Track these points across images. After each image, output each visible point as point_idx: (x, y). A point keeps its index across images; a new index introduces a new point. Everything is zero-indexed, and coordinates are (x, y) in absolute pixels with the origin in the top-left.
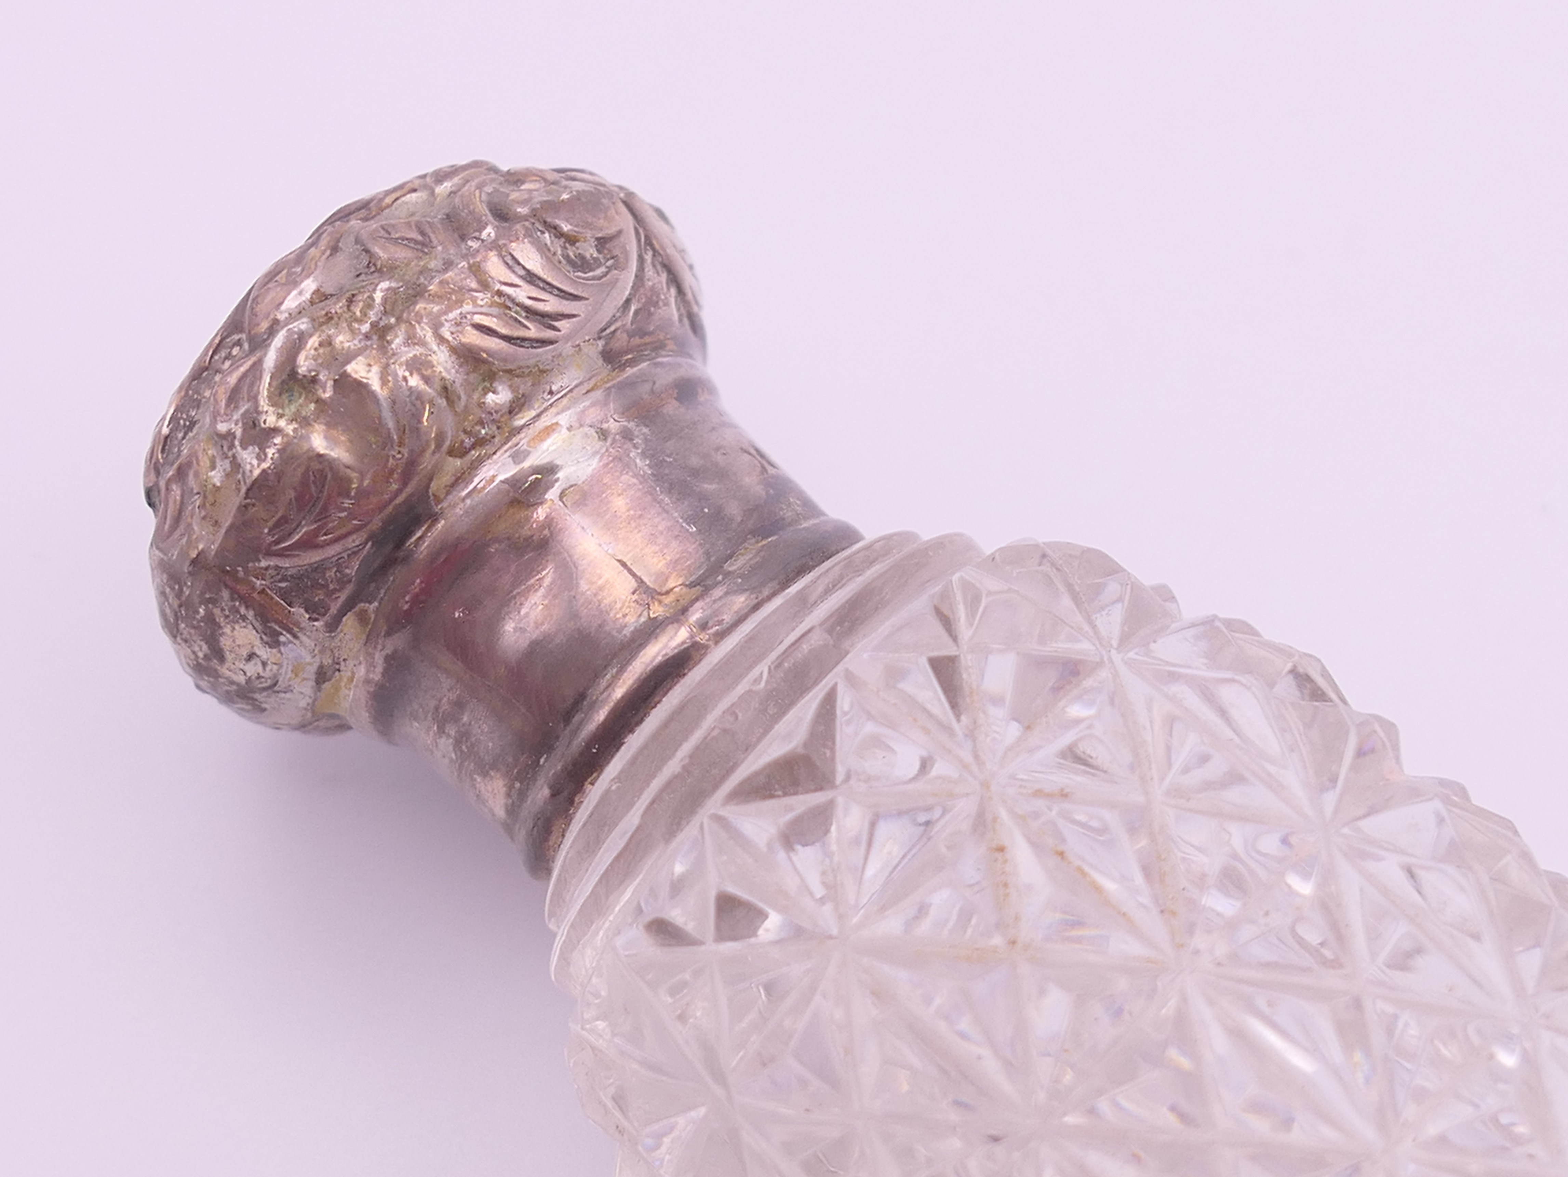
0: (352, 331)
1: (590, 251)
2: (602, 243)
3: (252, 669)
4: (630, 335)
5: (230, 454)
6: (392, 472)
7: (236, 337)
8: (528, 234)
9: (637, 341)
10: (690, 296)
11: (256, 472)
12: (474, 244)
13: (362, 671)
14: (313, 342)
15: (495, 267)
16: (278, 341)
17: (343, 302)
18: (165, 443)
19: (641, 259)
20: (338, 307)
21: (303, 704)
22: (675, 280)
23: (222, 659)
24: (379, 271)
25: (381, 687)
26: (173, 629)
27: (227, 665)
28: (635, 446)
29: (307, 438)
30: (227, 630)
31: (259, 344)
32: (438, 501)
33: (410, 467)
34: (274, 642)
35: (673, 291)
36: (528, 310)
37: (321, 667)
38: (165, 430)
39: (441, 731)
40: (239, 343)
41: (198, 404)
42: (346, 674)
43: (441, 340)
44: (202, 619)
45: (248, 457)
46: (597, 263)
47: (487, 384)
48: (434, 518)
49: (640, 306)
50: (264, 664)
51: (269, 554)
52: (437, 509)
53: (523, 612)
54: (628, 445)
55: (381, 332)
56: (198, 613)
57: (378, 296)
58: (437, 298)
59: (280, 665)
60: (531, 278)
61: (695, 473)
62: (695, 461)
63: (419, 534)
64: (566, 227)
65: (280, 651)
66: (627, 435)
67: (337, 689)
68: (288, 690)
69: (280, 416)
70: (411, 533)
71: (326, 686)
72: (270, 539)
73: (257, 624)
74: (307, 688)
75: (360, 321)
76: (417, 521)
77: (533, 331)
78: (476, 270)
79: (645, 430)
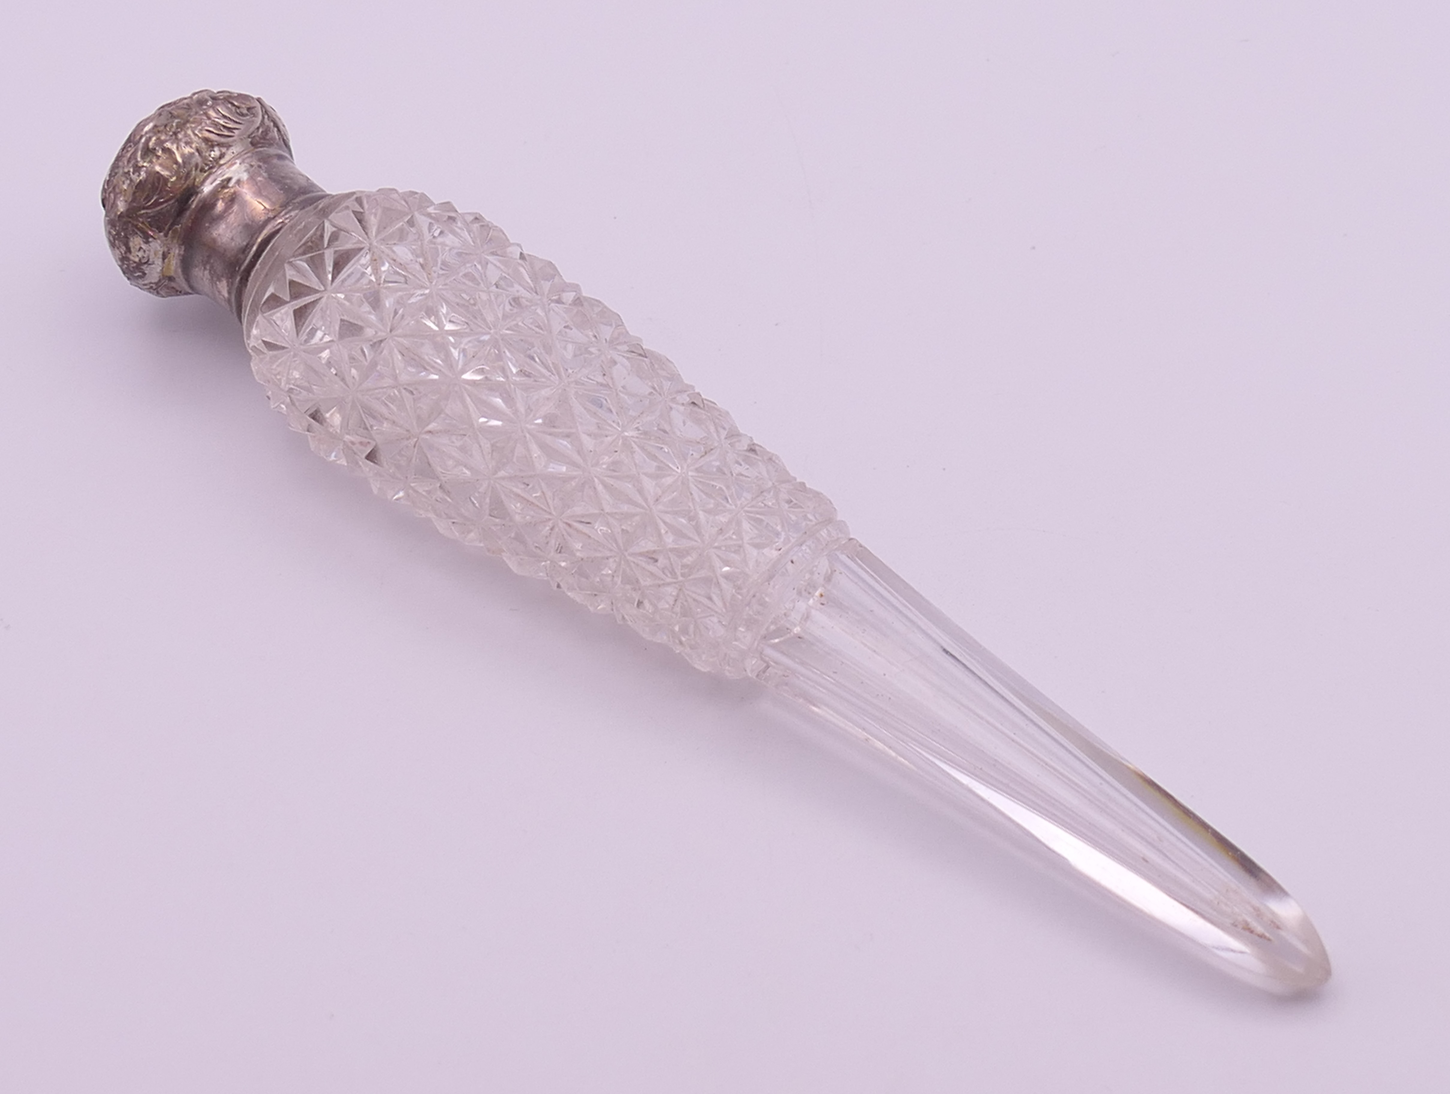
0: (166, 134)
1: (245, 111)
2: (249, 109)
3: (140, 254)
4: (260, 139)
5: (129, 178)
6: (182, 177)
7: (129, 145)
8: (223, 103)
9: (262, 141)
10: (282, 133)
11: (138, 181)
12: (205, 107)
13: (177, 251)
14: (154, 139)
15: (212, 113)
16: (143, 140)
17: (163, 127)
18: (108, 182)
19: (263, 118)
20: (162, 128)
21: (158, 270)
22: (276, 125)
23: (130, 252)
24: (174, 117)
25: (183, 256)
26: (113, 245)
27: (133, 254)
28: (263, 170)
29: (153, 168)
30: (132, 239)
31: (136, 143)
32: (198, 187)
33: (188, 175)
34: (147, 242)
35: (276, 129)
36: (223, 126)
37: (164, 252)
38: (108, 178)
39: (205, 269)
40: (130, 146)
41: (118, 167)
42: (172, 254)
43: (196, 135)
44: (123, 237)
45: (134, 177)
46: (247, 115)
47: (211, 149)
48: (197, 193)
49: (264, 130)
50: (144, 251)
51: (144, 208)
52: (198, 190)
53: (228, 221)
54: (260, 169)
55: (175, 134)
56: (121, 235)
57: (174, 124)
58: (193, 123)
59: (149, 251)
60: (224, 117)
61: (283, 177)
62: (283, 175)
63: (192, 199)
64: (236, 104)
65: (150, 246)
66: (260, 167)
67: (170, 261)
68: (153, 263)
69: (145, 162)
70: (190, 199)
71: (166, 261)
72: (144, 203)
73: (141, 235)
74: (159, 262)
75: (169, 132)
76: (192, 195)
77: (226, 133)
78: (206, 114)
79: (266, 166)
